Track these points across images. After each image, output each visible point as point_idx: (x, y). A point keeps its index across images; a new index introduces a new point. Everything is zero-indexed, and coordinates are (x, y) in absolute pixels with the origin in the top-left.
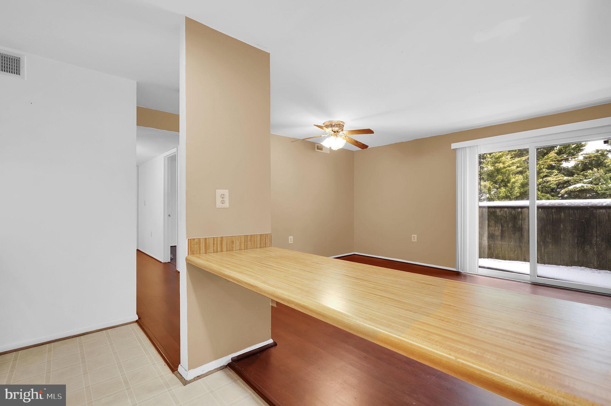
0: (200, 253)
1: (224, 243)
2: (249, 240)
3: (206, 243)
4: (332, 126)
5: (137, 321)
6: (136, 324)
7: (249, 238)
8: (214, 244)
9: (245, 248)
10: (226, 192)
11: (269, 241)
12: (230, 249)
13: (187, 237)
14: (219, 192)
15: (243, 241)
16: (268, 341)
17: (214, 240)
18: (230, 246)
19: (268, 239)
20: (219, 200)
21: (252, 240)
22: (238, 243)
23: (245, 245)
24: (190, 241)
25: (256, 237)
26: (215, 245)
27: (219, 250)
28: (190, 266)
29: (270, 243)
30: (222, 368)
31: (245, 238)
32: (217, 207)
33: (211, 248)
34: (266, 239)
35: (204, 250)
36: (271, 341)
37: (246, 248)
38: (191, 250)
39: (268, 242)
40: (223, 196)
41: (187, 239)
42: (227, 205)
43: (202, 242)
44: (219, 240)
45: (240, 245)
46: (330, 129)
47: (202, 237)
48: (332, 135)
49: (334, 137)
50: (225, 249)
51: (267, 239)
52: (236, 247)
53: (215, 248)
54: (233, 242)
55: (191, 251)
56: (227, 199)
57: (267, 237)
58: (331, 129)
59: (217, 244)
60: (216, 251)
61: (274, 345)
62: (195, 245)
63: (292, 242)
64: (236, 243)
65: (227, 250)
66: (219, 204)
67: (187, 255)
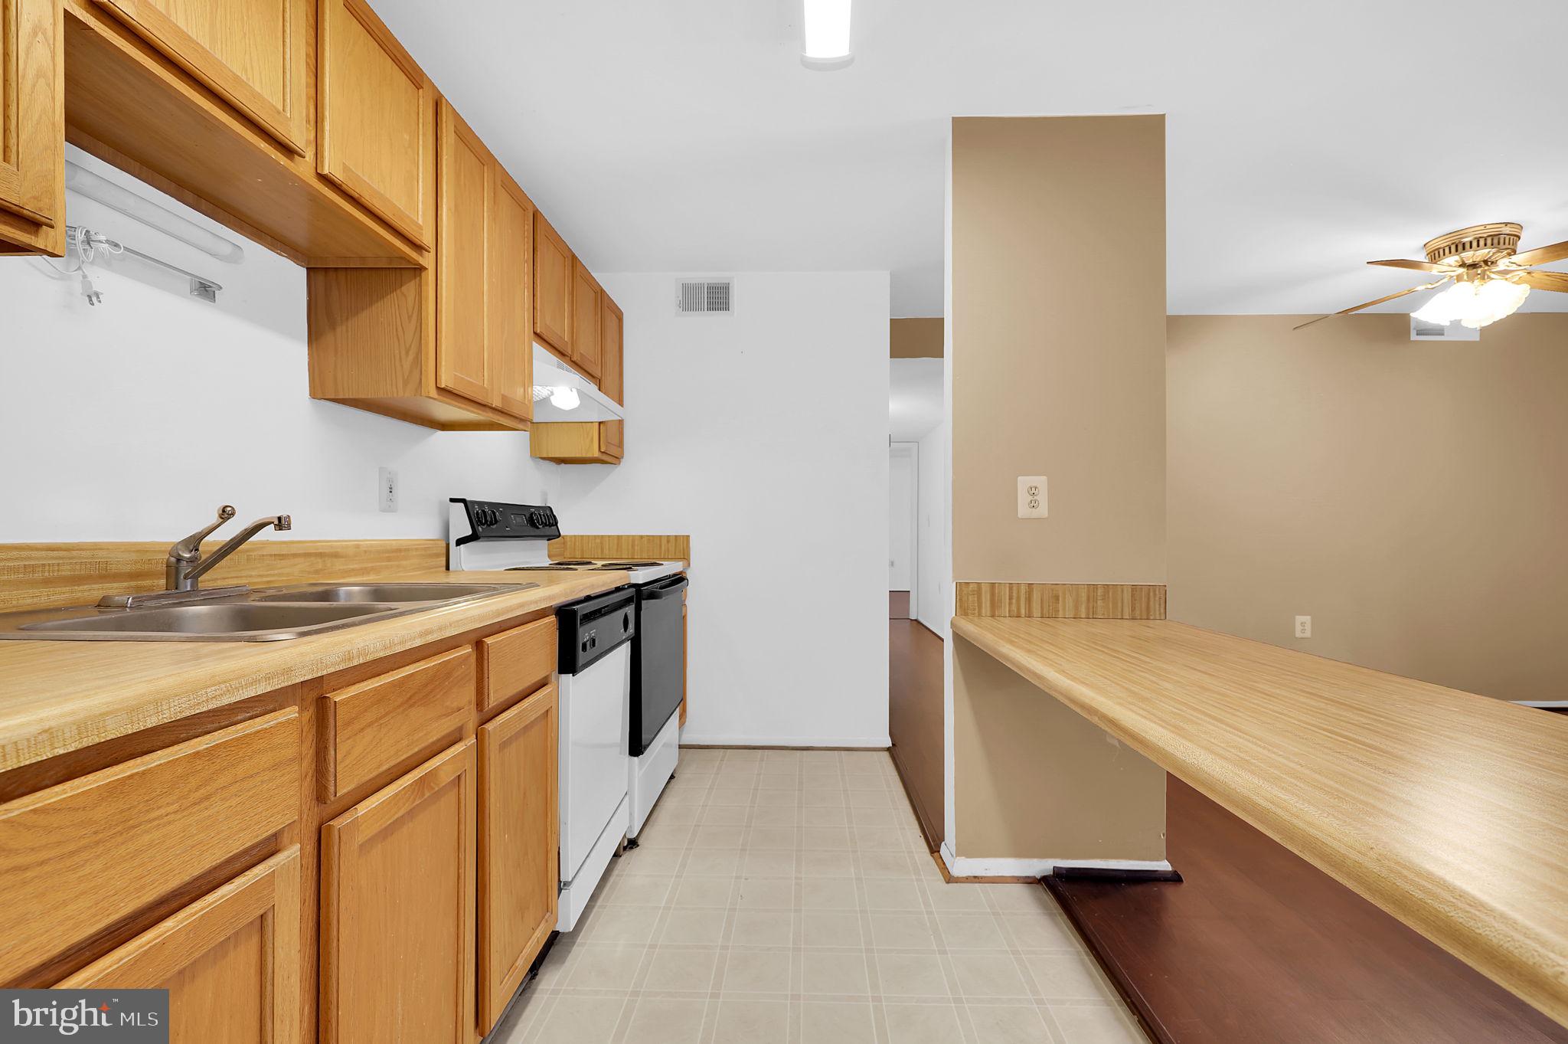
0: (980, 615)
1: (1036, 596)
2: (1099, 598)
3: (993, 595)
4: (1459, 247)
5: (888, 749)
6: (886, 754)
7: (1100, 592)
8: (1011, 598)
9: (1088, 614)
10: (1041, 481)
11: (1160, 605)
12: (1050, 614)
13: (955, 578)
14: (1024, 482)
15: (1084, 599)
16: (1155, 863)
17: (1011, 589)
18: (1049, 606)
19: (1157, 599)
20: (1023, 498)
21: (1108, 597)
22: (1070, 602)
23: (1088, 608)
24: (961, 587)
25: (1119, 592)
26: (1014, 601)
27: (1023, 611)
28: (959, 639)
29: (1162, 611)
30: (1030, 881)
31: (1088, 590)
32: (1019, 516)
33: (1005, 606)
34: (1149, 599)
35: (988, 609)
36: (1164, 866)
37: (1091, 616)
38: (961, 606)
39: (1157, 606)
40: (1033, 491)
41: (955, 583)
42: (1043, 510)
43: (985, 590)
44: (1023, 589)
45: (1077, 608)
46: (1453, 260)
47: (985, 580)
48: (1459, 278)
49: (1469, 284)
50: (1036, 612)
51: (1152, 599)
52: (1064, 609)
53: (1014, 607)
54: (1057, 598)
55: (962, 608)
56: (1043, 498)
57: (1151, 594)
58: (1457, 258)
59: (1018, 598)
60: (1015, 614)
61: (1175, 878)
62: (970, 597)
63: (1308, 634)
64: (1064, 602)
65: (1042, 613)
66: (1023, 511)
67: (954, 615)
